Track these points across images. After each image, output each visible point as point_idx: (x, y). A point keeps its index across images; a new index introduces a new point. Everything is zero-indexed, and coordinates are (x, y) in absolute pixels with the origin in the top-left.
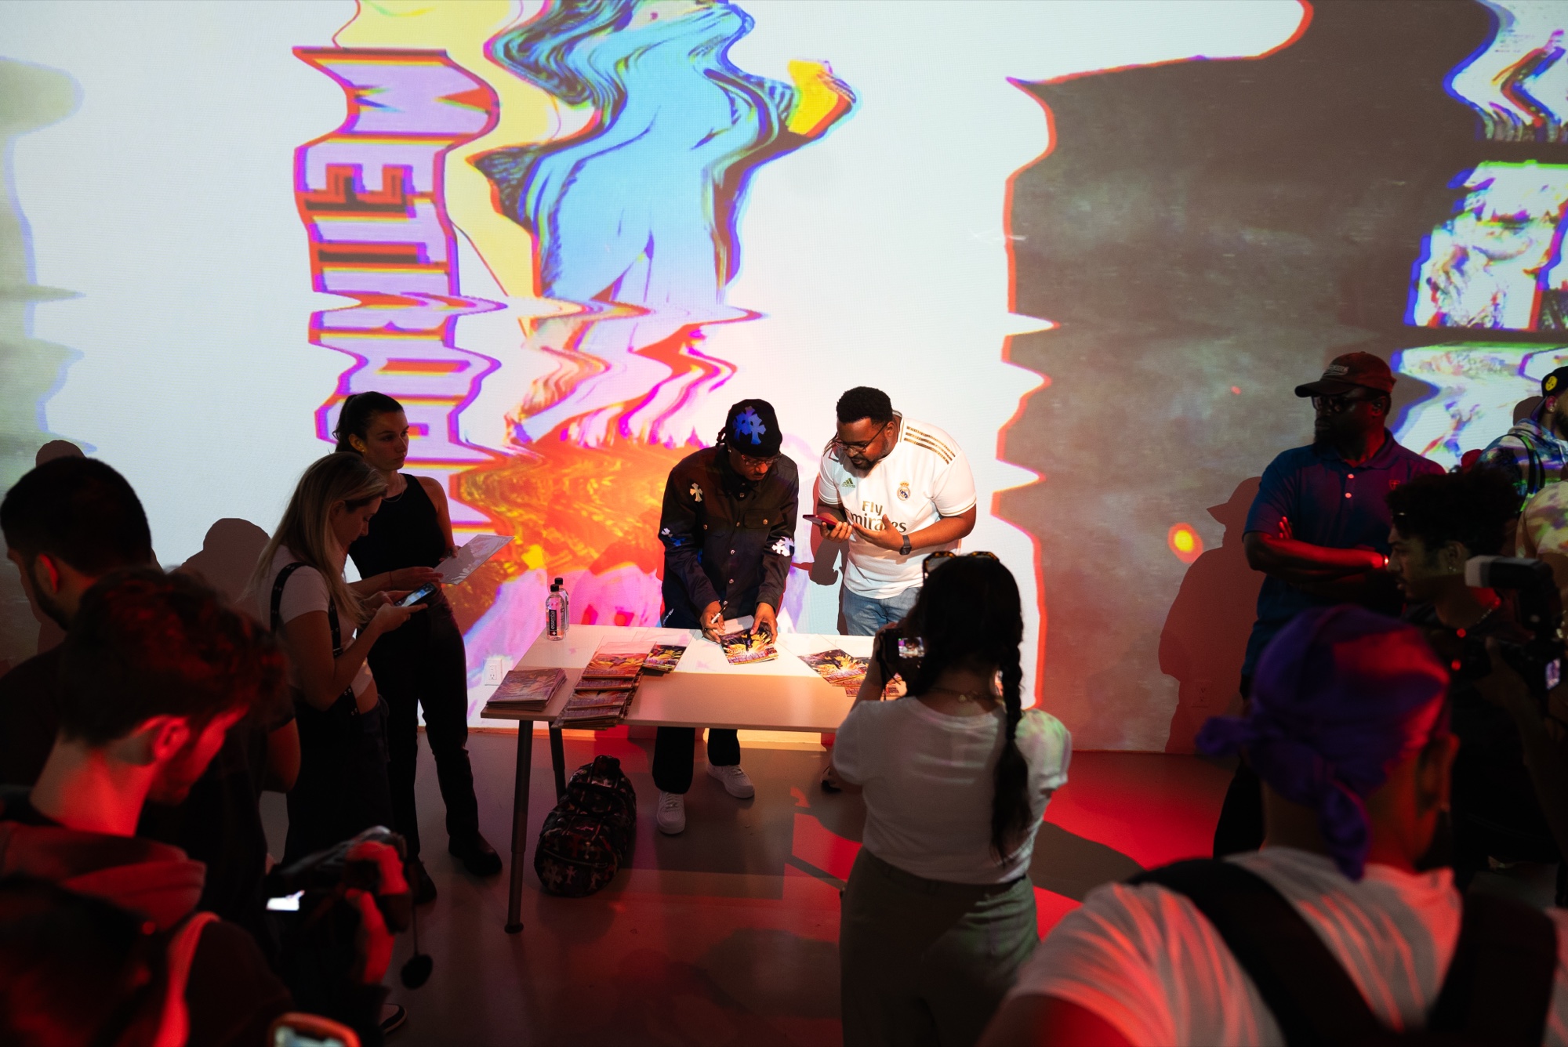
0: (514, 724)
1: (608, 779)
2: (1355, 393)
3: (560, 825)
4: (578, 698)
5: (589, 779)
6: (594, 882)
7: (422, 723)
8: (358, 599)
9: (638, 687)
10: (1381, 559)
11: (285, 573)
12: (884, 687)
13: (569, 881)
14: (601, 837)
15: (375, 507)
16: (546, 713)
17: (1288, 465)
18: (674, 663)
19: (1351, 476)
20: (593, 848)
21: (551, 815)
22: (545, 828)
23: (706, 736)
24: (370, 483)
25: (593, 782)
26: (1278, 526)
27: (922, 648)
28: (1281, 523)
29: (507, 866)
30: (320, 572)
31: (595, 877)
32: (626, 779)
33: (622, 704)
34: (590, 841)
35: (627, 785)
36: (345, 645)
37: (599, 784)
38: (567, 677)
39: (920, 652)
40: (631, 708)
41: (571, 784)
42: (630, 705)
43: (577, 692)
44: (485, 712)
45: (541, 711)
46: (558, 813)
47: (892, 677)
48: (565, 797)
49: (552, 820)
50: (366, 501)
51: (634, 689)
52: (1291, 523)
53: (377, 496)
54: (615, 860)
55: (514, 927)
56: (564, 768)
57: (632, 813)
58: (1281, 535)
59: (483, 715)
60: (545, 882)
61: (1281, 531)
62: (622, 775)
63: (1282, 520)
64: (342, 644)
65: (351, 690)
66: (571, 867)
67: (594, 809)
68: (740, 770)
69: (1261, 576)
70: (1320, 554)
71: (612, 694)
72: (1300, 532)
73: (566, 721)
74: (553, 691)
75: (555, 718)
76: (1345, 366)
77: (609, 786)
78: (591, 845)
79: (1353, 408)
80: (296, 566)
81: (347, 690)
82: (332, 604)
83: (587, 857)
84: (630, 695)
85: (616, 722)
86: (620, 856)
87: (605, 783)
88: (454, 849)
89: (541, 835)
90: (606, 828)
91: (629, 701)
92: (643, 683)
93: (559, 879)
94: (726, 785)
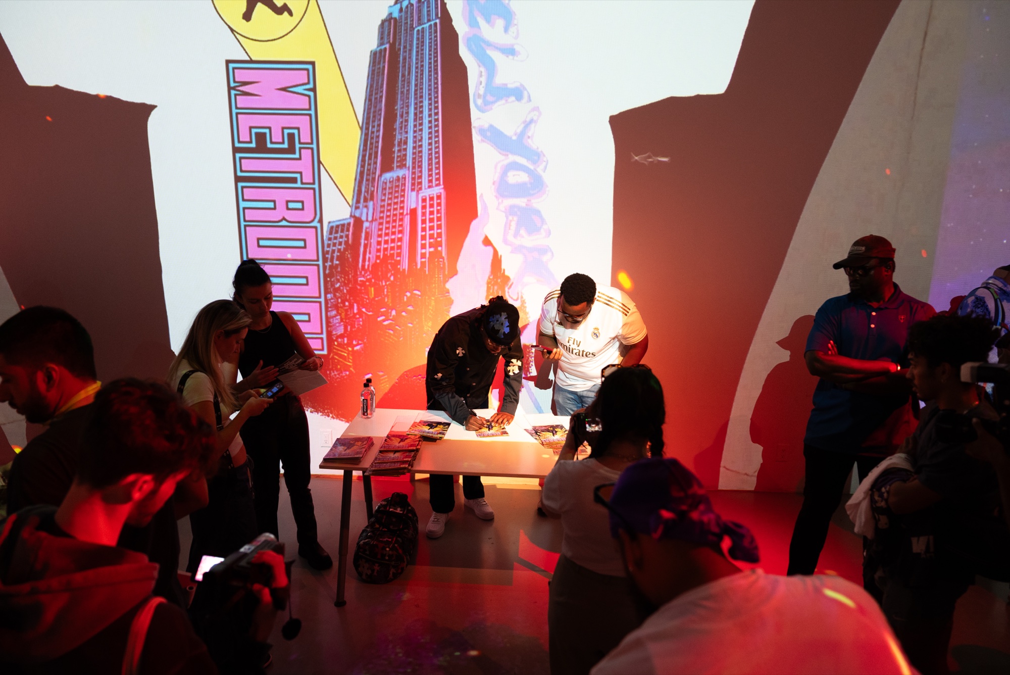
0: (341, 472)
1: (400, 507)
2: (873, 262)
3: (370, 537)
4: (382, 456)
5: (388, 508)
6: (391, 574)
7: (282, 471)
8: (232, 394)
9: (420, 449)
10: (896, 367)
11: (186, 377)
12: (576, 450)
13: (375, 574)
14: (396, 545)
15: (244, 334)
16: (360, 466)
17: (832, 308)
18: (444, 434)
19: (874, 314)
20: (391, 552)
21: (363, 531)
22: (360, 539)
23: (461, 481)
24: (240, 320)
25: (391, 510)
26: (828, 346)
27: (600, 426)
28: (829, 345)
29: (336, 564)
30: (208, 376)
31: (392, 571)
32: (412, 508)
33: (410, 459)
34: (389, 548)
35: (413, 511)
36: (225, 423)
37: (395, 511)
38: (374, 442)
39: (599, 428)
40: (415, 463)
41: (377, 511)
42: (415, 460)
43: (381, 452)
44: (322, 465)
45: (357, 464)
46: (368, 530)
47: (582, 443)
48: (373, 520)
49: (364, 534)
50: (237, 331)
51: (417, 450)
52: (835, 345)
53: (244, 327)
54: (405, 560)
55: (340, 603)
56: (372, 501)
57: (416, 529)
58: (830, 352)
59: (321, 467)
60: (360, 574)
61: (829, 350)
62: (409, 505)
63: (830, 343)
64: (223, 422)
65: (229, 452)
66: (377, 565)
67: (391, 527)
68: (485, 502)
69: (816, 379)
70: (856, 364)
71: (403, 454)
72: (843, 350)
73: (374, 471)
74: (365, 451)
75: (367, 469)
76: (863, 246)
77: (401, 512)
78: (390, 550)
79: (872, 272)
80: (192, 372)
81: (226, 452)
82: (215, 397)
83: (387, 558)
84: (415, 454)
85: (406, 471)
86: (408, 557)
87: (399, 510)
88: (302, 552)
89: (358, 544)
90: (399, 539)
91: (414, 458)
92: (422, 446)
93: (369, 572)
94: (476, 511)
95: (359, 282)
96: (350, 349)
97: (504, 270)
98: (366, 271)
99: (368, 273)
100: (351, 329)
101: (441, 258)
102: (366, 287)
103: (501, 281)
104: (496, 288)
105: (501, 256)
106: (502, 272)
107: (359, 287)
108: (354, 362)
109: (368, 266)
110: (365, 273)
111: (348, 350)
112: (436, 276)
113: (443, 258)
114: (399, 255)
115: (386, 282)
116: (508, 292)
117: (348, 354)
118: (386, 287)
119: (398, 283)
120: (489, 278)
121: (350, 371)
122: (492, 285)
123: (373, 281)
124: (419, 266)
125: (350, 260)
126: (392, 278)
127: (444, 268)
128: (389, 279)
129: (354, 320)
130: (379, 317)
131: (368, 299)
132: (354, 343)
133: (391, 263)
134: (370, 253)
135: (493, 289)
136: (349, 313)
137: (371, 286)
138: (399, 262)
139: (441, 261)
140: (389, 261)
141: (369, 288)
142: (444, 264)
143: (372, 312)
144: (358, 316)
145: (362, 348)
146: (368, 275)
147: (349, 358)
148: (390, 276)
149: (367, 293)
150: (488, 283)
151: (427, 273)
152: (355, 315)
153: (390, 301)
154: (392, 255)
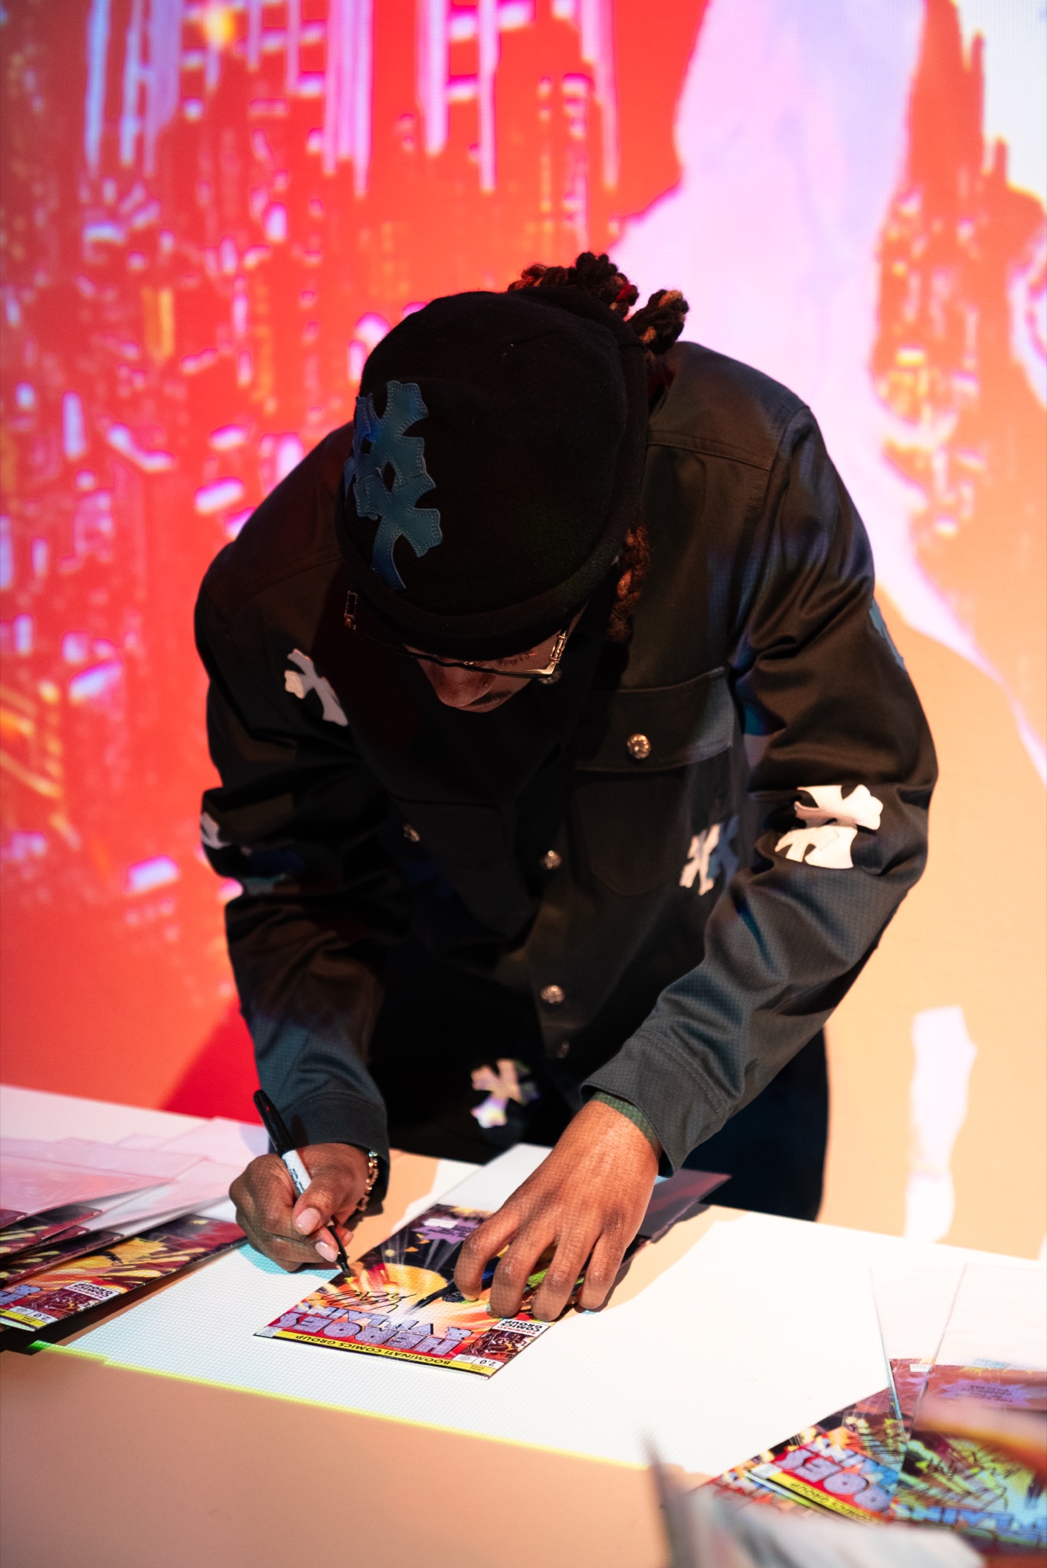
95: (90, 257)
96: (49, 692)
97: (1001, 151)
98: (127, 181)
99: (138, 194)
100: (54, 558)
101: (571, 76)
102: (130, 288)
103: (980, 238)
104: (942, 286)
105: (978, 44)
106: (988, 164)
107: (87, 289)
108: (72, 779)
109: (140, 142)
110: (123, 194)
111: (37, 699)
112: (546, 206)
113: (585, 75)
114: (314, 63)
115: (241, 255)
116: (1031, 319)
117: (40, 723)
118: (240, 285)
119: (313, 261)
120: (895, 215)
121: (53, 836)
122: (914, 266)
123: (167, 244)
124: (436, 139)
125: (38, 106)
126: (276, 228)
127: (592, 150)
128: (257, 239)
129: (67, 504)
130: (202, 489)
131: (142, 366)
132: (73, 652)
133: (266, 125)
134: (145, 57)
135: (926, 291)
136: (39, 457)
137: (153, 278)
138: (310, 117)
139: (573, 100)
140: (257, 111)
141: (146, 293)
142: (593, 118)
143: (166, 452)
144: (86, 482)
145: (112, 691)
146: (140, 208)
147: (44, 753)
148: (266, 213)
149: (138, 329)
150: (891, 251)
151: (487, 184)
152: (71, 471)
153: (267, 380)
154: (273, 65)
